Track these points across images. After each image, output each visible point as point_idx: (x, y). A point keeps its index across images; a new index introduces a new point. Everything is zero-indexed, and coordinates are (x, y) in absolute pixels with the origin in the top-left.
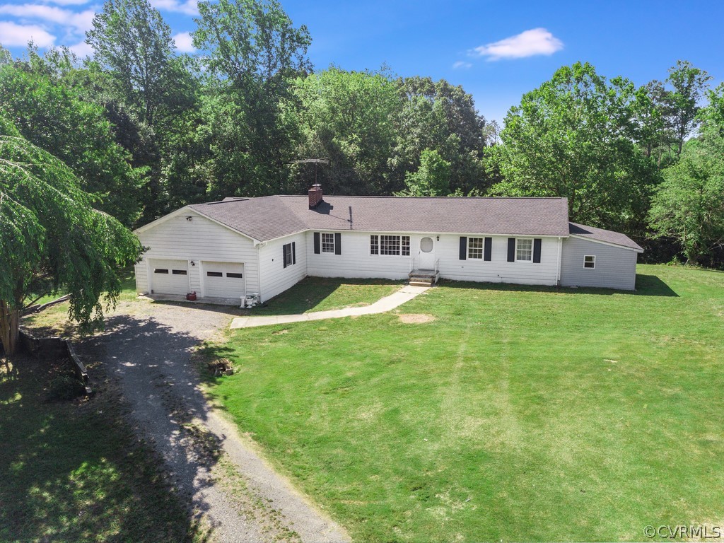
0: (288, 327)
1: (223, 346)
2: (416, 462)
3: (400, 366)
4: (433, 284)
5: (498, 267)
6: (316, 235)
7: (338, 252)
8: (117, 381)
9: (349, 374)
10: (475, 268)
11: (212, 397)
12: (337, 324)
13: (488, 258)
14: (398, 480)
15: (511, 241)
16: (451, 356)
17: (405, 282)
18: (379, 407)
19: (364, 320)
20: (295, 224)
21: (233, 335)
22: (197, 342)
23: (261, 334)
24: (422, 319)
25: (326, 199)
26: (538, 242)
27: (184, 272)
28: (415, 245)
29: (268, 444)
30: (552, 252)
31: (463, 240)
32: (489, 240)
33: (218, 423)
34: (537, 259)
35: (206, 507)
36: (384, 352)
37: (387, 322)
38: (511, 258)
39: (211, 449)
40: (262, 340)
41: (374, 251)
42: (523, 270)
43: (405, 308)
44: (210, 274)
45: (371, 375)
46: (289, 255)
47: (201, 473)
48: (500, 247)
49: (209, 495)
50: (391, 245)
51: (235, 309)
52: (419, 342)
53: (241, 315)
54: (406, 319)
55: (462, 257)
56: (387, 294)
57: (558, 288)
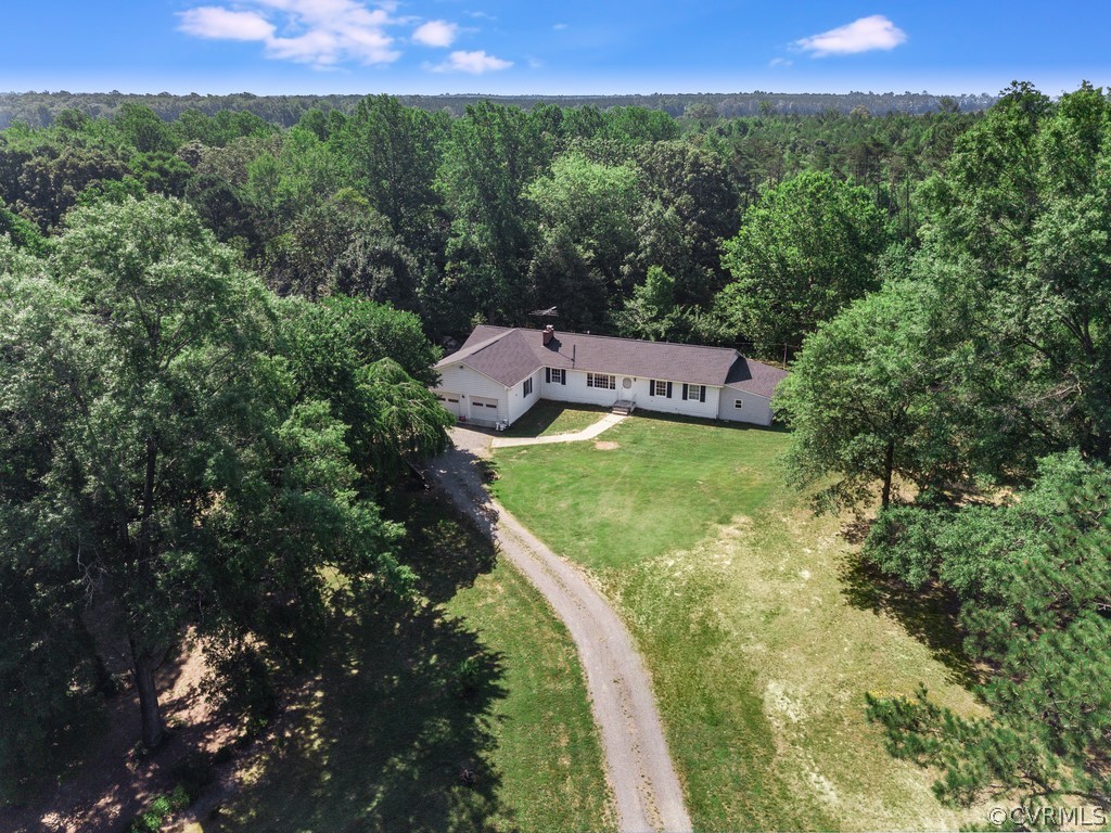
0: (526, 448)
1: (489, 461)
2: (580, 526)
3: (587, 479)
4: (629, 413)
5: (675, 403)
6: (548, 369)
7: (564, 383)
8: (439, 481)
9: (558, 483)
10: (660, 403)
11: (491, 492)
12: (557, 447)
13: (669, 396)
14: (570, 532)
15: (685, 386)
16: (617, 474)
17: (609, 409)
18: (570, 501)
19: (575, 445)
20: (534, 363)
21: (494, 452)
22: (475, 458)
23: (511, 453)
24: (611, 446)
25: (558, 336)
26: (703, 388)
27: (457, 401)
28: (619, 383)
29: (519, 517)
30: (713, 397)
31: (652, 382)
32: (670, 384)
33: (495, 505)
34: (703, 400)
35: (496, 537)
36: (580, 470)
37: (586, 448)
38: (685, 398)
39: (494, 517)
40: (511, 457)
41: (590, 384)
42: (692, 407)
43: (603, 437)
44: (474, 404)
45: (570, 484)
46: (527, 389)
47: (492, 526)
48: (677, 391)
49: (497, 533)
50: (601, 382)
51: (492, 430)
52: (602, 464)
53: (497, 436)
54: (600, 446)
55: (652, 394)
56: (596, 420)
57: (717, 422)
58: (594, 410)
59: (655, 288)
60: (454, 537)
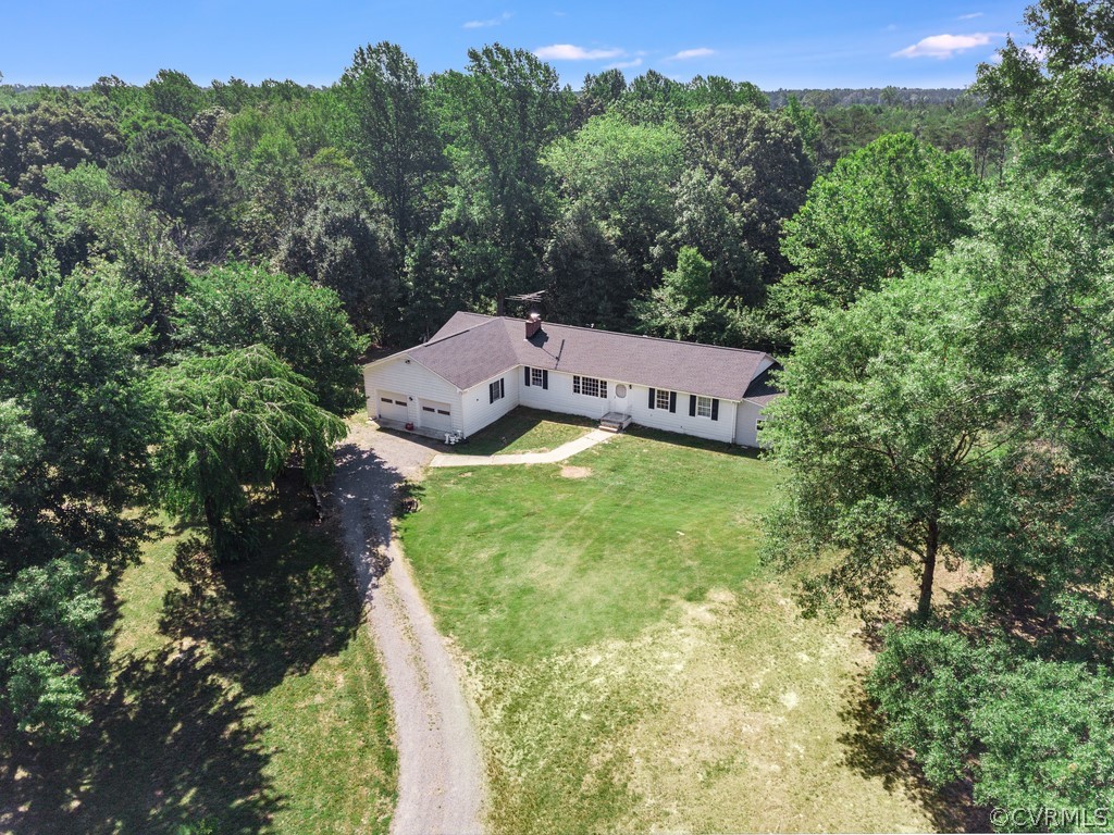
0: (472, 469)
1: (417, 484)
2: (491, 590)
3: (531, 519)
4: (620, 430)
5: (679, 421)
6: (527, 369)
7: (545, 387)
8: (340, 509)
9: (492, 522)
10: (660, 418)
11: (397, 529)
12: (512, 470)
13: (673, 410)
14: (475, 598)
15: (693, 399)
16: (574, 512)
17: (594, 423)
18: (495, 551)
19: (537, 468)
20: (509, 359)
21: (430, 473)
22: (399, 478)
23: (451, 475)
24: (580, 473)
25: (545, 327)
26: (716, 402)
27: (405, 404)
28: (611, 389)
29: (418, 567)
30: (728, 412)
31: (652, 391)
32: (674, 395)
33: (392, 550)
34: (715, 417)
35: (371, 598)
36: (528, 504)
37: (546, 476)
38: (692, 413)
39: (383, 566)
40: (447, 481)
41: (576, 390)
42: (701, 426)
43: (575, 461)
44: (425, 408)
45: (506, 524)
46: (496, 391)
47: (374, 580)
48: (683, 403)
49: (375, 593)
50: (592, 387)
51: (440, 445)
52: (560, 497)
53: (443, 451)
54: (566, 473)
55: (651, 406)
56: (578, 434)
57: (733, 448)
58: (578, 423)
59: (687, 275)
60: (320, 593)
